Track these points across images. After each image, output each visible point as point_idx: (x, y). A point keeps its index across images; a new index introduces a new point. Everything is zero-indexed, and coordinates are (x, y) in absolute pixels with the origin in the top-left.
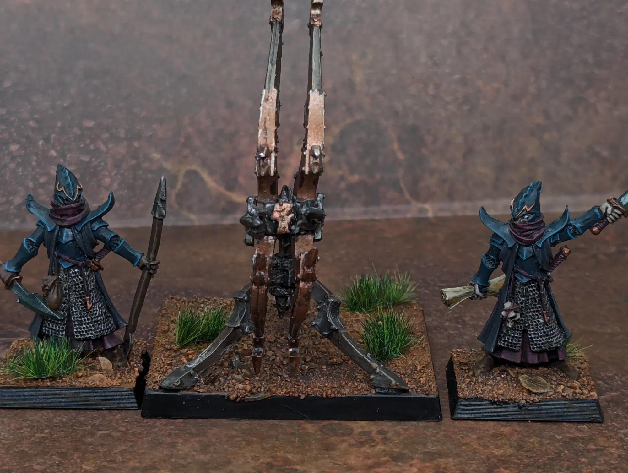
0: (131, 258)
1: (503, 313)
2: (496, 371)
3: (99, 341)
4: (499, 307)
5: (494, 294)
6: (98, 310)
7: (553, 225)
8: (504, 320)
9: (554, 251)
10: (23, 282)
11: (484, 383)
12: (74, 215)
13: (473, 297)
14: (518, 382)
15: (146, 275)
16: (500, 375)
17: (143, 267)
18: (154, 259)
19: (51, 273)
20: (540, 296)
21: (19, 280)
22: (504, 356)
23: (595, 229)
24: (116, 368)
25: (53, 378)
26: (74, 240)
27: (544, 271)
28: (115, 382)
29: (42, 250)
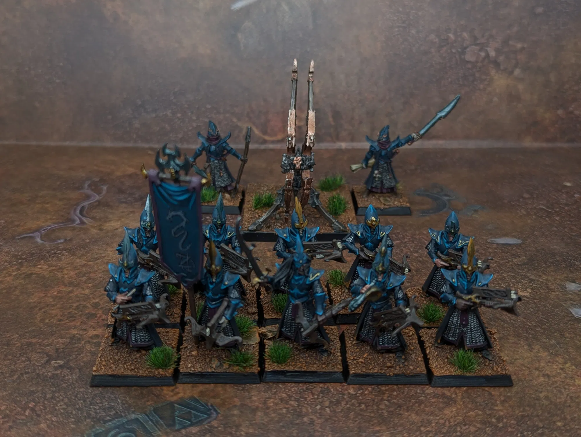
0: (238, 157)
1: (374, 175)
2: (371, 196)
3: (225, 188)
4: (372, 172)
5: (370, 167)
6: (225, 176)
7: (394, 141)
8: (375, 177)
9: (394, 151)
10: (197, 164)
11: (367, 201)
12: (216, 141)
13: (363, 168)
14: (380, 200)
15: (243, 163)
16: (372, 197)
17: (242, 160)
18: (246, 157)
19: (207, 162)
20: (388, 168)
21: (196, 164)
22: (374, 190)
23: (409, 143)
24: (232, 198)
25: (208, 202)
26: (216, 150)
27: (389, 159)
28: (231, 204)
29: (204, 153)
